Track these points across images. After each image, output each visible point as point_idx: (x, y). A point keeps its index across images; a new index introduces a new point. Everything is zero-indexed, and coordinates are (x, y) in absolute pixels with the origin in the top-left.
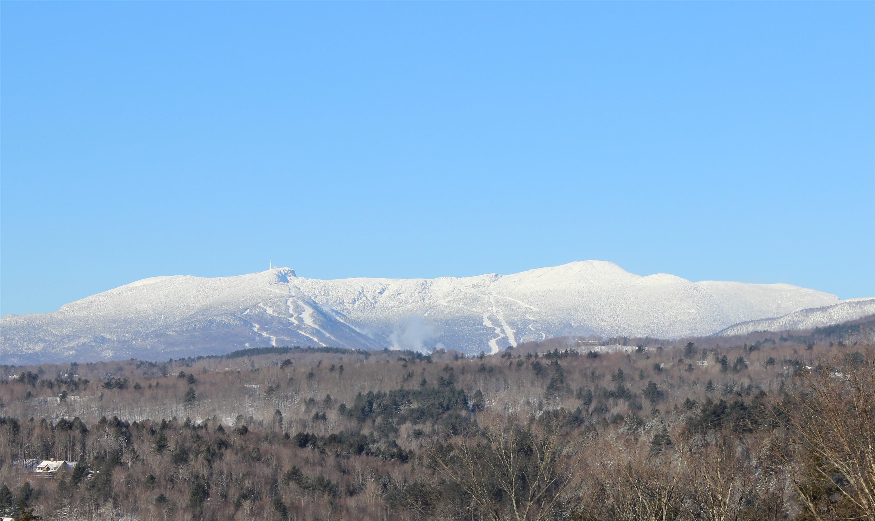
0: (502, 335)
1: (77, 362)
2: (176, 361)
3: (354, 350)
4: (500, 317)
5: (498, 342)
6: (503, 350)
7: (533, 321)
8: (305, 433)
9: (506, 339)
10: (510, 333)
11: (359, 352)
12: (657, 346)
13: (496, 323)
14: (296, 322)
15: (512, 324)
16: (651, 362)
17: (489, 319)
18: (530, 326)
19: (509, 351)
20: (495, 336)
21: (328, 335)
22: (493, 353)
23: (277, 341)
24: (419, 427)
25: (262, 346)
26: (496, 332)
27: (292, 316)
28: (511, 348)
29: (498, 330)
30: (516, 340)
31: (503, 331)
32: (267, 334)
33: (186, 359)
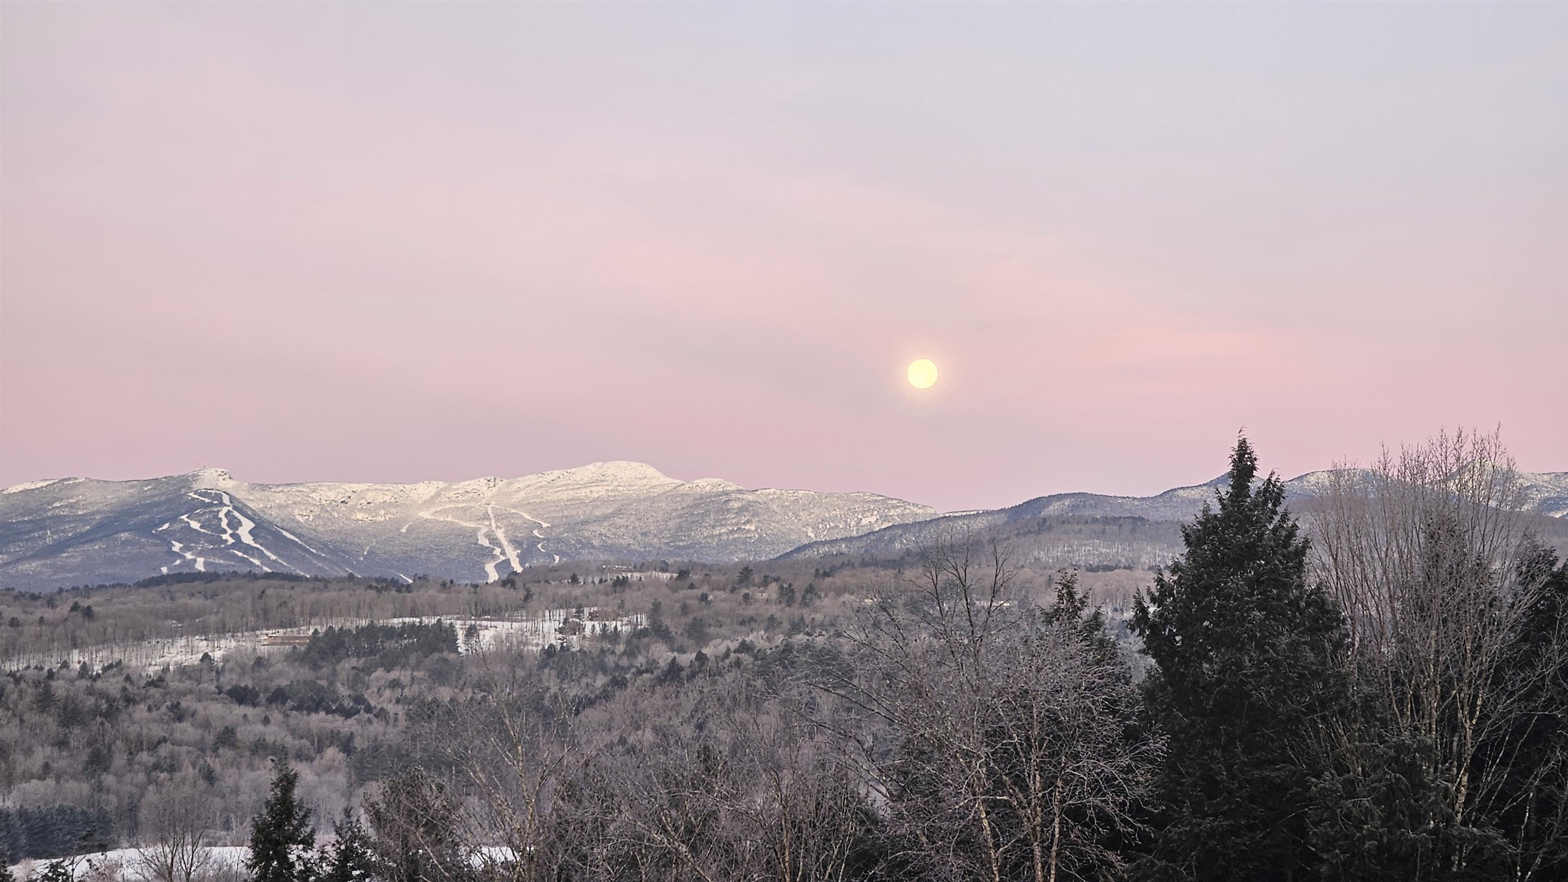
0: (502, 558)
2: (67, 591)
3: (308, 576)
4: (500, 534)
5: (496, 567)
6: (505, 576)
7: (544, 539)
8: (243, 685)
9: (507, 562)
10: (512, 555)
11: (316, 579)
12: (704, 572)
13: (495, 542)
14: (231, 541)
15: (516, 543)
16: (698, 592)
17: (487, 536)
18: (539, 546)
19: (512, 577)
20: (494, 557)
21: (273, 557)
22: (490, 581)
23: (205, 563)
24: (394, 675)
25: (185, 571)
26: (494, 553)
27: (225, 532)
28: (515, 573)
29: (497, 551)
30: (522, 564)
31: (503, 553)
32: (192, 554)
33: (81, 587)
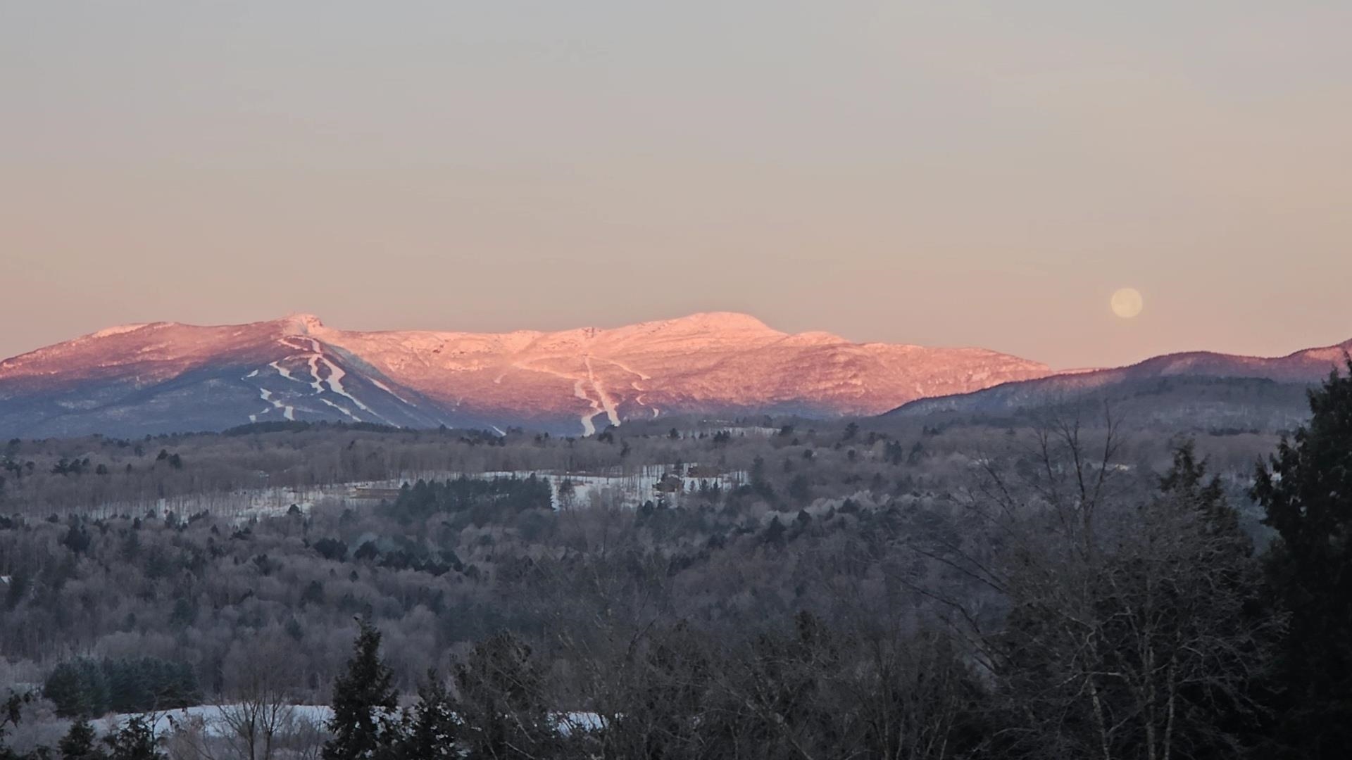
0: (600, 411)
1: (20, 438)
2: (155, 438)
3: (399, 427)
4: (598, 387)
5: (594, 420)
6: (602, 430)
7: (643, 392)
8: (330, 538)
9: (605, 414)
10: (610, 407)
11: (406, 430)
12: (808, 428)
13: (592, 394)
14: (320, 389)
15: (614, 395)
16: (801, 448)
17: (584, 387)
18: (638, 399)
19: (609, 431)
20: (591, 410)
21: (363, 407)
22: (587, 434)
23: (294, 413)
24: (485, 531)
25: (274, 419)
26: (591, 405)
27: (315, 380)
28: (613, 427)
29: (595, 404)
30: (620, 417)
31: (601, 405)
32: (281, 403)
33: (169, 435)
